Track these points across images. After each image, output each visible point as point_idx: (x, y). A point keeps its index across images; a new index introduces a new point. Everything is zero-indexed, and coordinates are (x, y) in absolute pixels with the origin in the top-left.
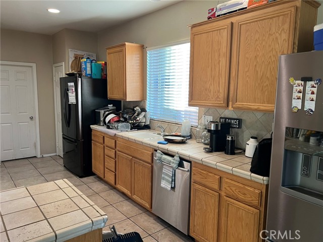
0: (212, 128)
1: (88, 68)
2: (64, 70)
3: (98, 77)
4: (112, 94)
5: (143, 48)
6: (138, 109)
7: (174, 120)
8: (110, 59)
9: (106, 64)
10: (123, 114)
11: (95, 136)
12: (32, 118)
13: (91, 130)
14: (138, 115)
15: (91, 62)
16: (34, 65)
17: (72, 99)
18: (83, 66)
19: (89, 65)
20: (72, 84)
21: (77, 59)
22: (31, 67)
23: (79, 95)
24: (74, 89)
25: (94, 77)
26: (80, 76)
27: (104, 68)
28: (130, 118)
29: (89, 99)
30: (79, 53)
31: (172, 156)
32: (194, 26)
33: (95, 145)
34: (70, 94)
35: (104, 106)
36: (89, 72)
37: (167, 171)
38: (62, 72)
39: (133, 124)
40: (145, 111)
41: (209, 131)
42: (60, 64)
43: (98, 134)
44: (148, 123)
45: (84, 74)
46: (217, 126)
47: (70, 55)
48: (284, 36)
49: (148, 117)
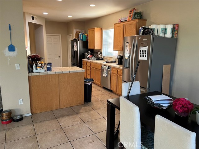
0: (119, 57)
1: (81, 37)
2: (72, 37)
3: (85, 40)
4: (90, 47)
5: (101, 29)
6: (99, 53)
7: (111, 56)
8: (90, 33)
9: (88, 35)
10: (94, 54)
11: (84, 62)
12: (59, 57)
13: (82, 61)
14: (99, 55)
15: (83, 34)
16: (60, 35)
17: (75, 49)
18: (80, 36)
19: (82, 36)
20: (76, 43)
21: (77, 33)
22: (59, 36)
23: (78, 47)
24: (76, 45)
25: (83, 40)
26: (78, 40)
27: (87, 37)
28: (96, 56)
29: (82, 49)
30: (78, 30)
31: (106, 66)
32: (115, 24)
33: (84, 66)
34: (75, 47)
35: (87, 52)
36: (82, 38)
37: (105, 71)
38: (71, 38)
39: (97, 58)
40: (102, 53)
41: (118, 58)
42: (70, 35)
43: (85, 62)
44: (102, 58)
45: (80, 39)
46: (120, 57)
47: (75, 31)
48: (135, 30)
49: (103, 56)
